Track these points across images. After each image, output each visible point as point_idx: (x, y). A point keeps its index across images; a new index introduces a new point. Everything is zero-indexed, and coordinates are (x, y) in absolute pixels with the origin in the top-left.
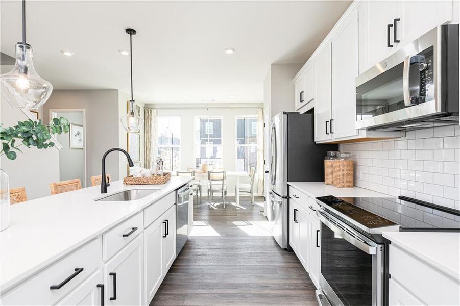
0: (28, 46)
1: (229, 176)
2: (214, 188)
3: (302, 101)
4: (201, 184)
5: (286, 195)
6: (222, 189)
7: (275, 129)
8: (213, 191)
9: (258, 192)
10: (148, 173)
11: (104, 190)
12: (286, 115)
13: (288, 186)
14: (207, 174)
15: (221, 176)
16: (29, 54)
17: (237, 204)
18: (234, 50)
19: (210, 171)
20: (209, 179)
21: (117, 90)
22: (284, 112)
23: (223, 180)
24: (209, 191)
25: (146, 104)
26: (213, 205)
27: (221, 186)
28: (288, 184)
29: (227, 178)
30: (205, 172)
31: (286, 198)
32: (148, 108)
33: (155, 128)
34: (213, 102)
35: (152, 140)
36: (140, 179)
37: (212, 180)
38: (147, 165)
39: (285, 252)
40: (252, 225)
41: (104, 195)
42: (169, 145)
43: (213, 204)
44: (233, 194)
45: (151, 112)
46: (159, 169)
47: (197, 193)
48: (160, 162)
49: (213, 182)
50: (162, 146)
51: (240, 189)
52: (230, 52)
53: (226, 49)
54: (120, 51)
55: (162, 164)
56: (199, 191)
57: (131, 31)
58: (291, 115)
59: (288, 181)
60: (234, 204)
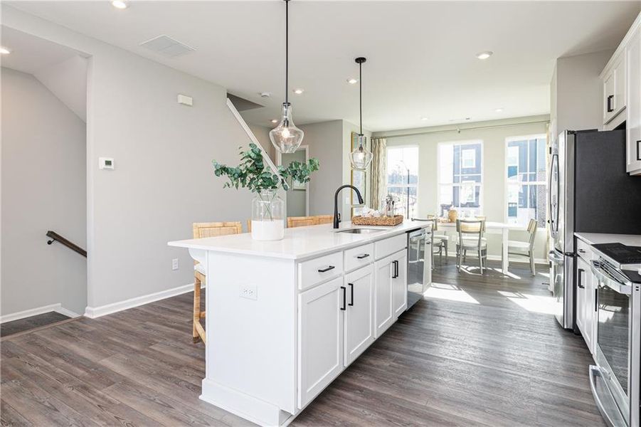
0: (289, 104)
1: (490, 228)
2: (466, 244)
3: (610, 110)
4: (447, 238)
5: (572, 251)
6: (479, 246)
7: (558, 156)
8: (466, 249)
9: (546, 258)
10: (376, 213)
11: (336, 226)
12: (573, 135)
13: (575, 238)
14: (455, 225)
15: (477, 226)
16: (289, 110)
17: (505, 270)
18: (490, 53)
19: (460, 219)
20: (458, 230)
21: (342, 120)
22: (568, 132)
23: (480, 232)
24: (459, 247)
25: (373, 133)
26: (466, 269)
27: (477, 242)
28: (574, 236)
29: (487, 230)
30: (452, 221)
31: (571, 255)
32: (376, 137)
33: (384, 163)
34: (468, 121)
35: (381, 178)
36: (368, 218)
37: (463, 232)
38: (374, 205)
39: (568, 333)
40: (526, 298)
41: (336, 230)
42: (404, 185)
43: (465, 267)
44: (498, 258)
45: (379, 143)
46: (389, 210)
47: (441, 249)
48: (391, 202)
49: (465, 237)
50: (393, 186)
51: (509, 248)
52: (484, 56)
53: (478, 55)
54: (348, 81)
55: (393, 204)
56: (443, 248)
57: (360, 60)
58: (581, 134)
59: (575, 231)
60: (500, 270)
